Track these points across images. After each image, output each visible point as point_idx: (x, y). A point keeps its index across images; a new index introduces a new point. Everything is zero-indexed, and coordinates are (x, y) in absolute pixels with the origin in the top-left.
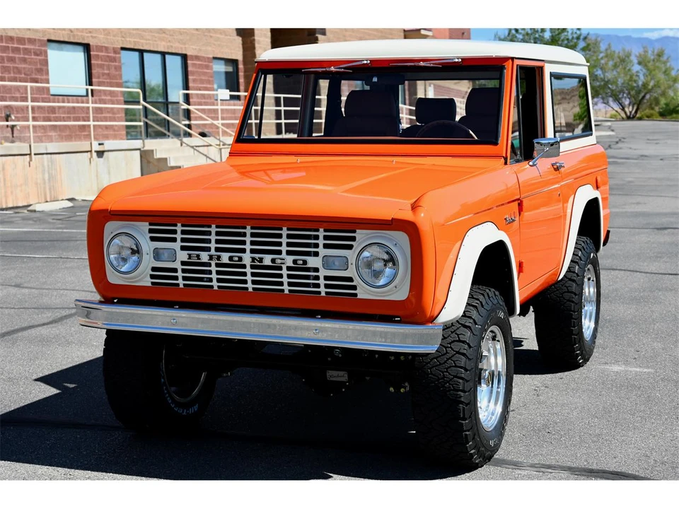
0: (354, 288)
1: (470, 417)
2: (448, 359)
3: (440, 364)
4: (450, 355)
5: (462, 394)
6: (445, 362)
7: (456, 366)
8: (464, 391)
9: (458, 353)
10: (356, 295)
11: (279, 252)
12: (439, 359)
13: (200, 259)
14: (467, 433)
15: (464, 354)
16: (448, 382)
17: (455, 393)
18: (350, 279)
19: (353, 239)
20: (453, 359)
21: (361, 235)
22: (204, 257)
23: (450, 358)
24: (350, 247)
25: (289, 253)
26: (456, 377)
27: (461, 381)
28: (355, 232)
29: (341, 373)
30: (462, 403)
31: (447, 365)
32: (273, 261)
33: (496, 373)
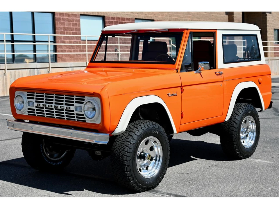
0: (85, 118)
1: (130, 171)
2: (121, 148)
3: (119, 150)
4: (122, 146)
5: (125, 162)
6: (121, 149)
7: (124, 151)
8: (126, 160)
9: (125, 145)
10: (85, 121)
11: (62, 104)
12: (119, 148)
13: (40, 106)
14: (129, 177)
15: (127, 146)
16: (121, 157)
17: (123, 161)
18: (83, 115)
19: (84, 100)
20: (124, 148)
21: (87, 98)
22: (41, 105)
23: (122, 148)
24: (83, 103)
25: (66, 104)
26: (123, 155)
27: (125, 157)
28: (84, 97)
29: (99, 152)
30: (126, 165)
31: (121, 150)
32: (60, 107)
33: (158, 156)
